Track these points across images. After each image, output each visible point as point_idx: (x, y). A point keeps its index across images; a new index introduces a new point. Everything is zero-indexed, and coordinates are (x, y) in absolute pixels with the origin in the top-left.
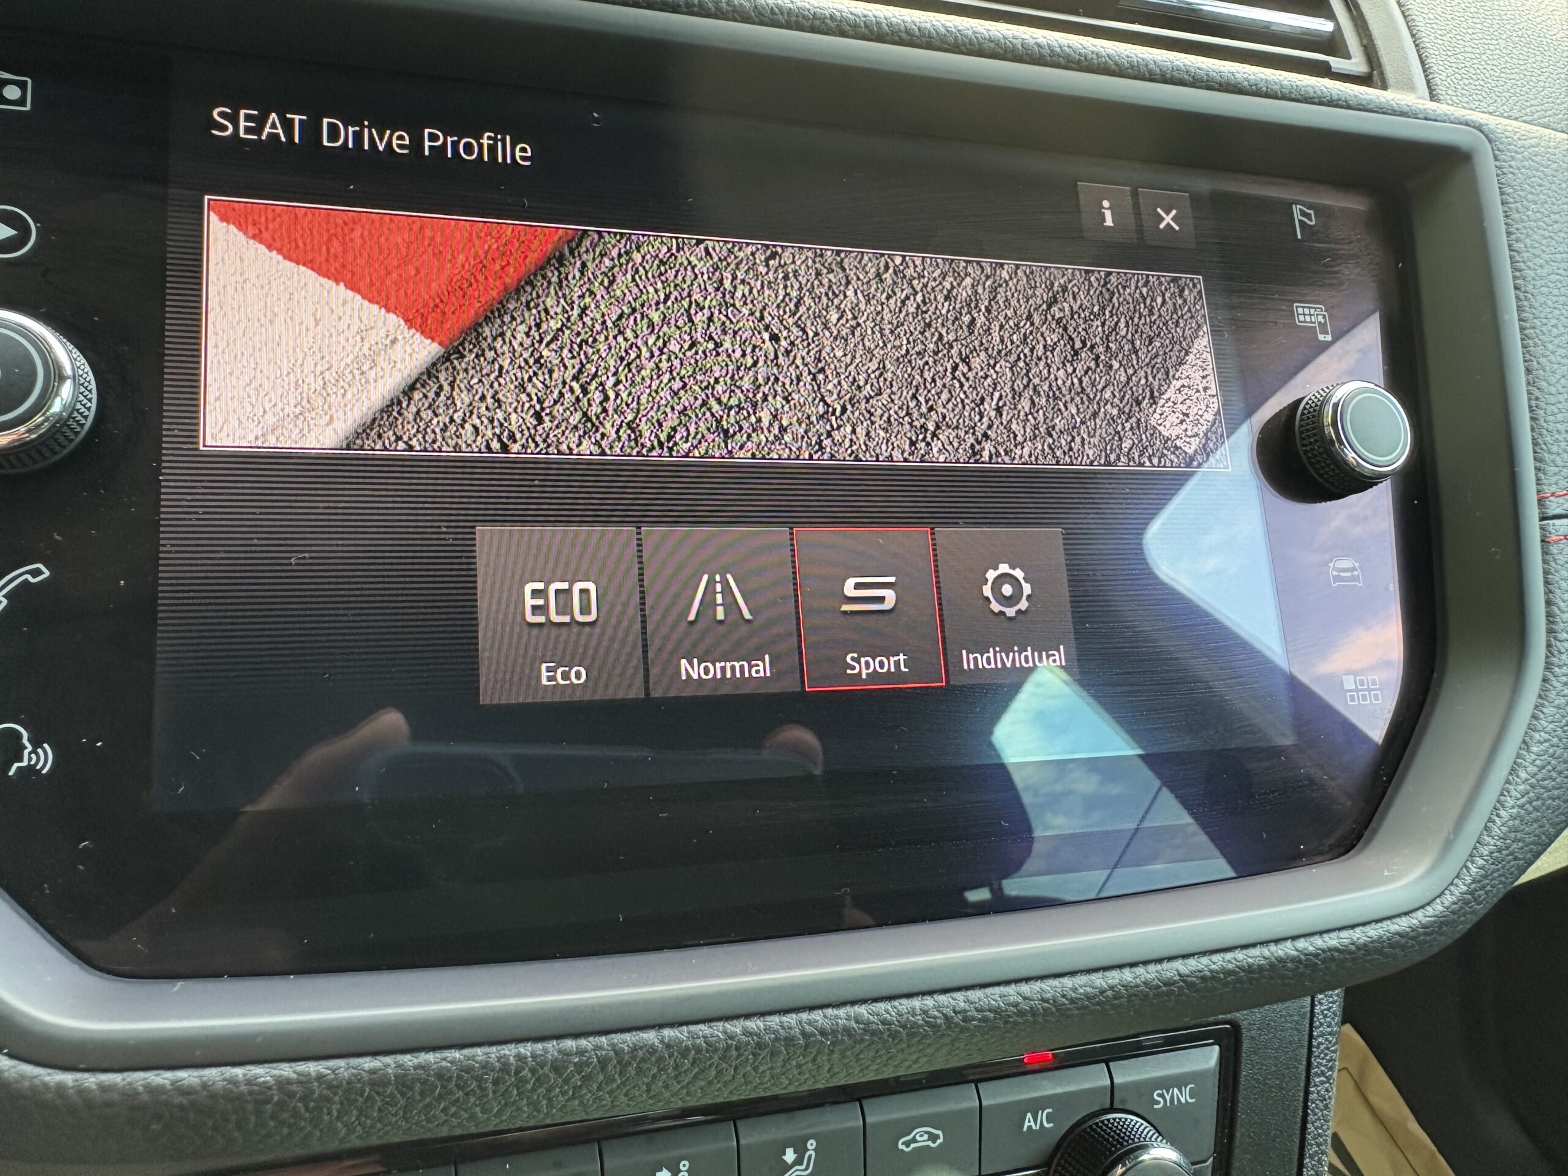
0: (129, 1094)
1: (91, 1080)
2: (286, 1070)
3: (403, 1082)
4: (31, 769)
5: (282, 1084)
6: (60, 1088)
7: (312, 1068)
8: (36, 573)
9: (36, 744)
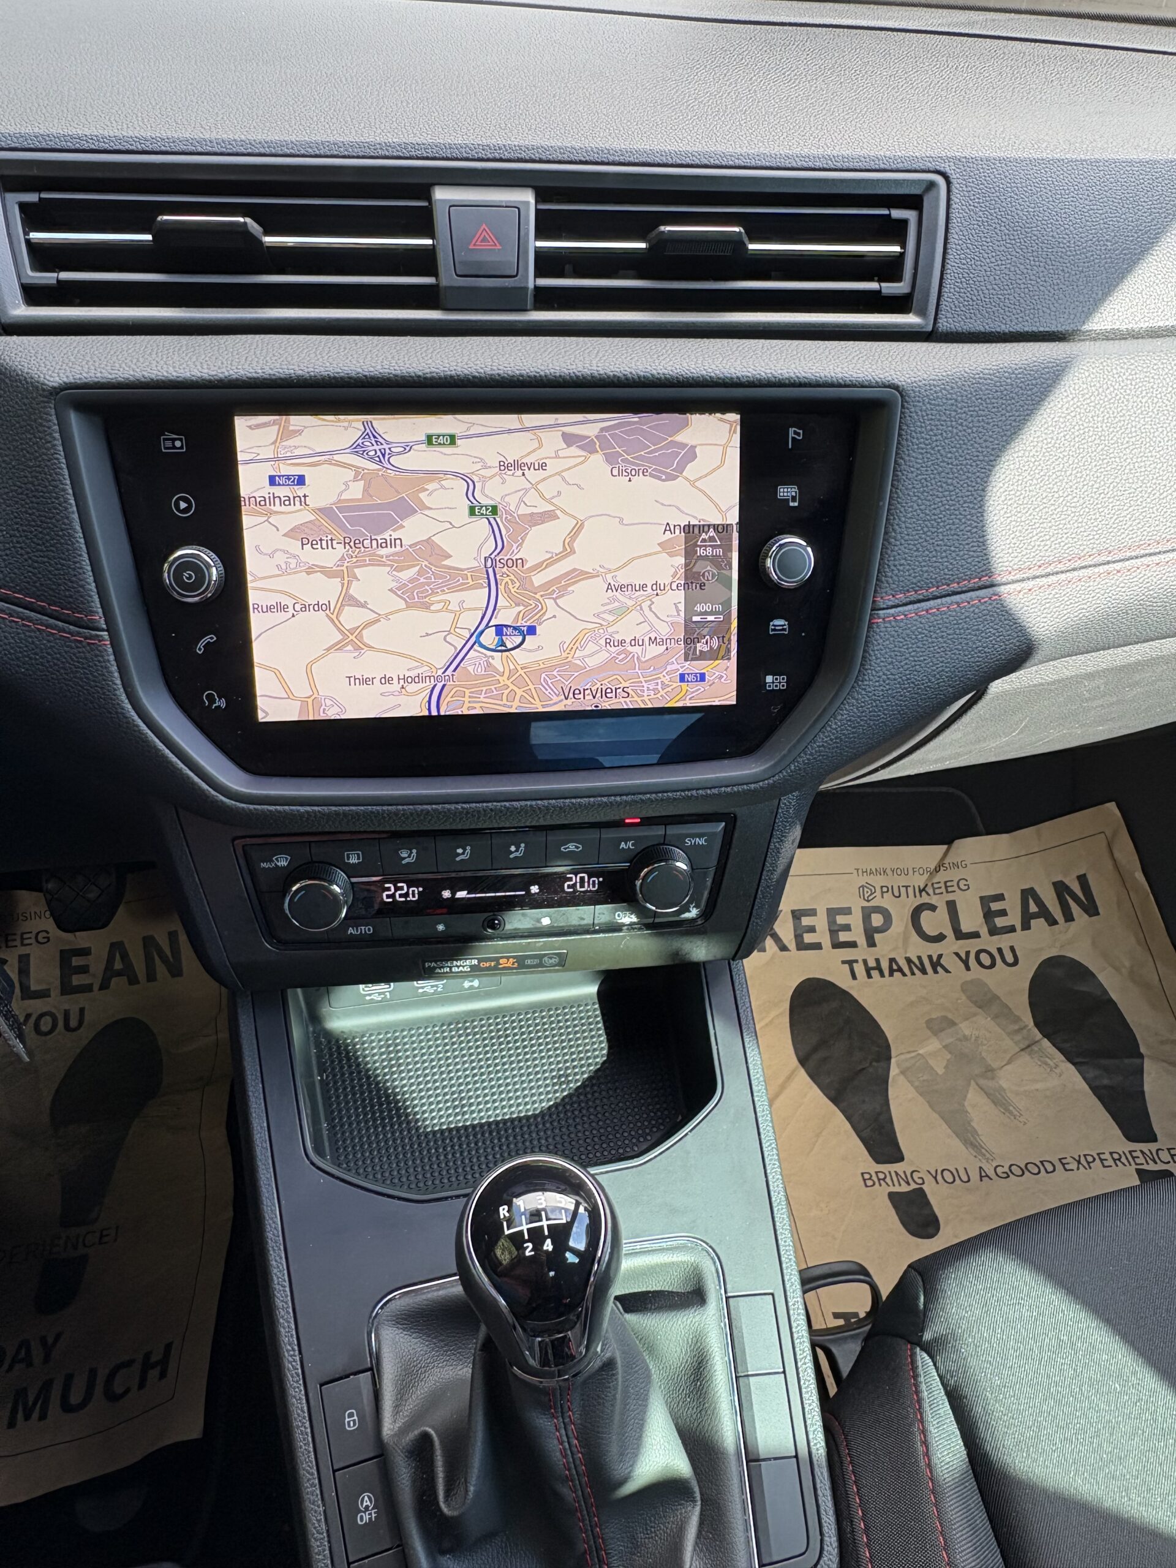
0: (263, 811)
1: (251, 807)
2: (308, 808)
3: (345, 814)
4: (219, 706)
5: (308, 812)
6: (243, 808)
7: (316, 808)
8: (212, 638)
9: (220, 698)
